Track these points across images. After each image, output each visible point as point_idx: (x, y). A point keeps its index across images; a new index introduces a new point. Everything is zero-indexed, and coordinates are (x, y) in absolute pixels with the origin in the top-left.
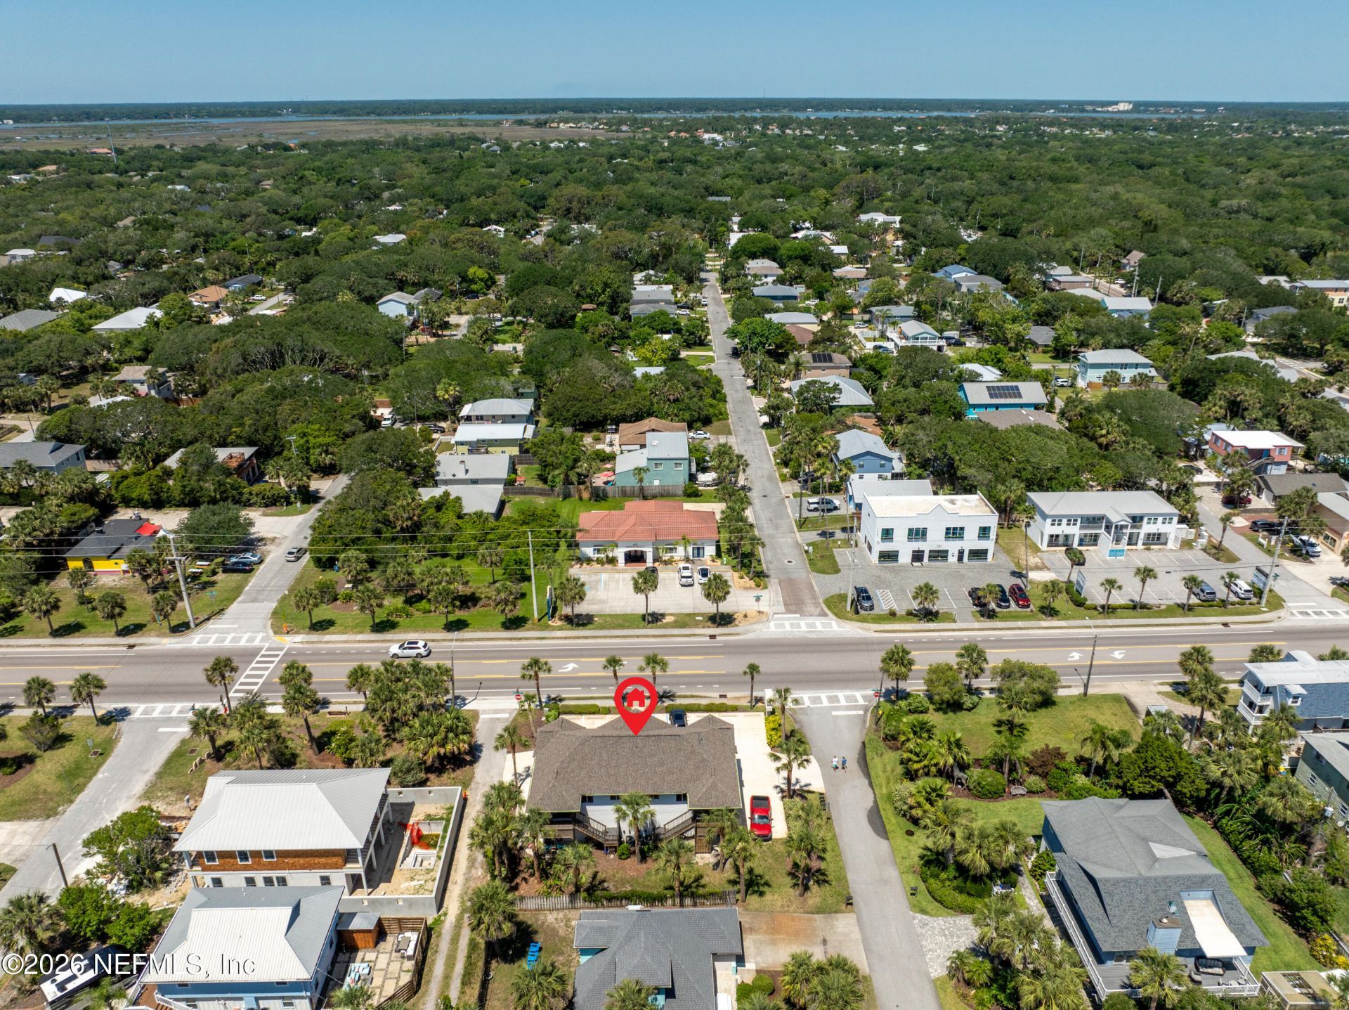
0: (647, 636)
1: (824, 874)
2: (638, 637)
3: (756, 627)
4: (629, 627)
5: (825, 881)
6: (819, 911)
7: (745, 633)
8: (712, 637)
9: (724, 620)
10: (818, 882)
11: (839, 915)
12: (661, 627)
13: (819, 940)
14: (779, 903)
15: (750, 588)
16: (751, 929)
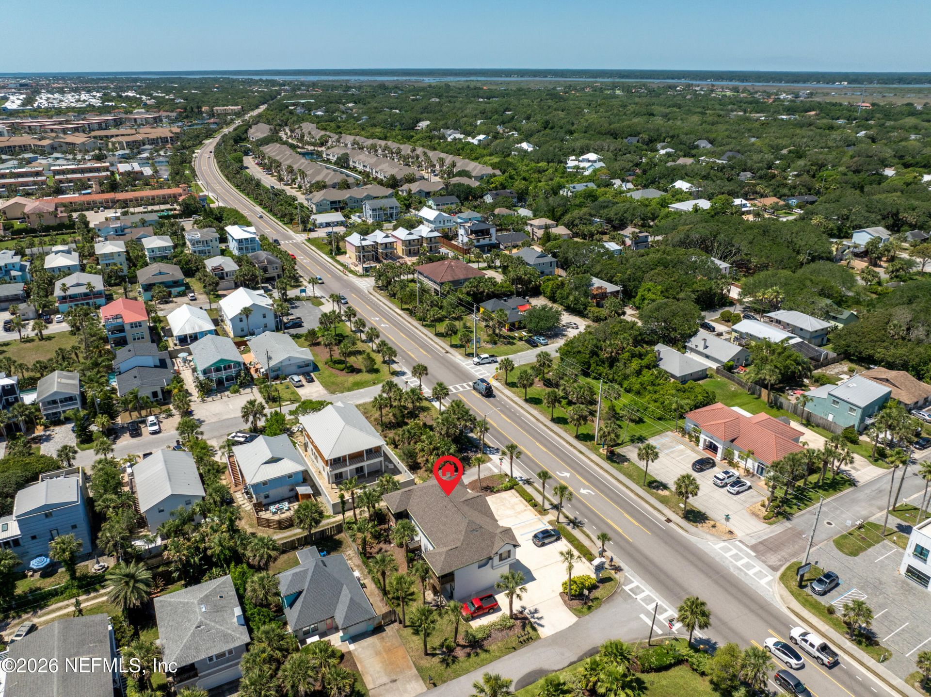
0: (632, 491)
1: (454, 662)
2: (627, 487)
3: (708, 537)
4: (633, 480)
5: (448, 665)
6: (420, 670)
7: (692, 534)
8: (669, 520)
9: (695, 517)
10: (443, 661)
11: (421, 682)
12: (652, 494)
13: (394, 678)
14: (412, 645)
15: (757, 516)
16: (383, 638)
